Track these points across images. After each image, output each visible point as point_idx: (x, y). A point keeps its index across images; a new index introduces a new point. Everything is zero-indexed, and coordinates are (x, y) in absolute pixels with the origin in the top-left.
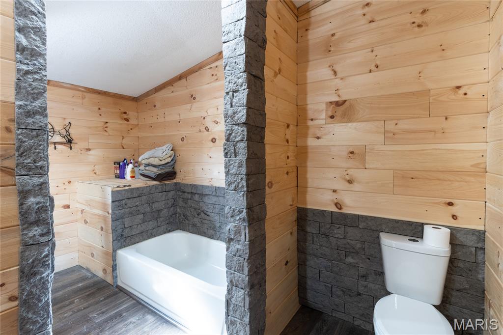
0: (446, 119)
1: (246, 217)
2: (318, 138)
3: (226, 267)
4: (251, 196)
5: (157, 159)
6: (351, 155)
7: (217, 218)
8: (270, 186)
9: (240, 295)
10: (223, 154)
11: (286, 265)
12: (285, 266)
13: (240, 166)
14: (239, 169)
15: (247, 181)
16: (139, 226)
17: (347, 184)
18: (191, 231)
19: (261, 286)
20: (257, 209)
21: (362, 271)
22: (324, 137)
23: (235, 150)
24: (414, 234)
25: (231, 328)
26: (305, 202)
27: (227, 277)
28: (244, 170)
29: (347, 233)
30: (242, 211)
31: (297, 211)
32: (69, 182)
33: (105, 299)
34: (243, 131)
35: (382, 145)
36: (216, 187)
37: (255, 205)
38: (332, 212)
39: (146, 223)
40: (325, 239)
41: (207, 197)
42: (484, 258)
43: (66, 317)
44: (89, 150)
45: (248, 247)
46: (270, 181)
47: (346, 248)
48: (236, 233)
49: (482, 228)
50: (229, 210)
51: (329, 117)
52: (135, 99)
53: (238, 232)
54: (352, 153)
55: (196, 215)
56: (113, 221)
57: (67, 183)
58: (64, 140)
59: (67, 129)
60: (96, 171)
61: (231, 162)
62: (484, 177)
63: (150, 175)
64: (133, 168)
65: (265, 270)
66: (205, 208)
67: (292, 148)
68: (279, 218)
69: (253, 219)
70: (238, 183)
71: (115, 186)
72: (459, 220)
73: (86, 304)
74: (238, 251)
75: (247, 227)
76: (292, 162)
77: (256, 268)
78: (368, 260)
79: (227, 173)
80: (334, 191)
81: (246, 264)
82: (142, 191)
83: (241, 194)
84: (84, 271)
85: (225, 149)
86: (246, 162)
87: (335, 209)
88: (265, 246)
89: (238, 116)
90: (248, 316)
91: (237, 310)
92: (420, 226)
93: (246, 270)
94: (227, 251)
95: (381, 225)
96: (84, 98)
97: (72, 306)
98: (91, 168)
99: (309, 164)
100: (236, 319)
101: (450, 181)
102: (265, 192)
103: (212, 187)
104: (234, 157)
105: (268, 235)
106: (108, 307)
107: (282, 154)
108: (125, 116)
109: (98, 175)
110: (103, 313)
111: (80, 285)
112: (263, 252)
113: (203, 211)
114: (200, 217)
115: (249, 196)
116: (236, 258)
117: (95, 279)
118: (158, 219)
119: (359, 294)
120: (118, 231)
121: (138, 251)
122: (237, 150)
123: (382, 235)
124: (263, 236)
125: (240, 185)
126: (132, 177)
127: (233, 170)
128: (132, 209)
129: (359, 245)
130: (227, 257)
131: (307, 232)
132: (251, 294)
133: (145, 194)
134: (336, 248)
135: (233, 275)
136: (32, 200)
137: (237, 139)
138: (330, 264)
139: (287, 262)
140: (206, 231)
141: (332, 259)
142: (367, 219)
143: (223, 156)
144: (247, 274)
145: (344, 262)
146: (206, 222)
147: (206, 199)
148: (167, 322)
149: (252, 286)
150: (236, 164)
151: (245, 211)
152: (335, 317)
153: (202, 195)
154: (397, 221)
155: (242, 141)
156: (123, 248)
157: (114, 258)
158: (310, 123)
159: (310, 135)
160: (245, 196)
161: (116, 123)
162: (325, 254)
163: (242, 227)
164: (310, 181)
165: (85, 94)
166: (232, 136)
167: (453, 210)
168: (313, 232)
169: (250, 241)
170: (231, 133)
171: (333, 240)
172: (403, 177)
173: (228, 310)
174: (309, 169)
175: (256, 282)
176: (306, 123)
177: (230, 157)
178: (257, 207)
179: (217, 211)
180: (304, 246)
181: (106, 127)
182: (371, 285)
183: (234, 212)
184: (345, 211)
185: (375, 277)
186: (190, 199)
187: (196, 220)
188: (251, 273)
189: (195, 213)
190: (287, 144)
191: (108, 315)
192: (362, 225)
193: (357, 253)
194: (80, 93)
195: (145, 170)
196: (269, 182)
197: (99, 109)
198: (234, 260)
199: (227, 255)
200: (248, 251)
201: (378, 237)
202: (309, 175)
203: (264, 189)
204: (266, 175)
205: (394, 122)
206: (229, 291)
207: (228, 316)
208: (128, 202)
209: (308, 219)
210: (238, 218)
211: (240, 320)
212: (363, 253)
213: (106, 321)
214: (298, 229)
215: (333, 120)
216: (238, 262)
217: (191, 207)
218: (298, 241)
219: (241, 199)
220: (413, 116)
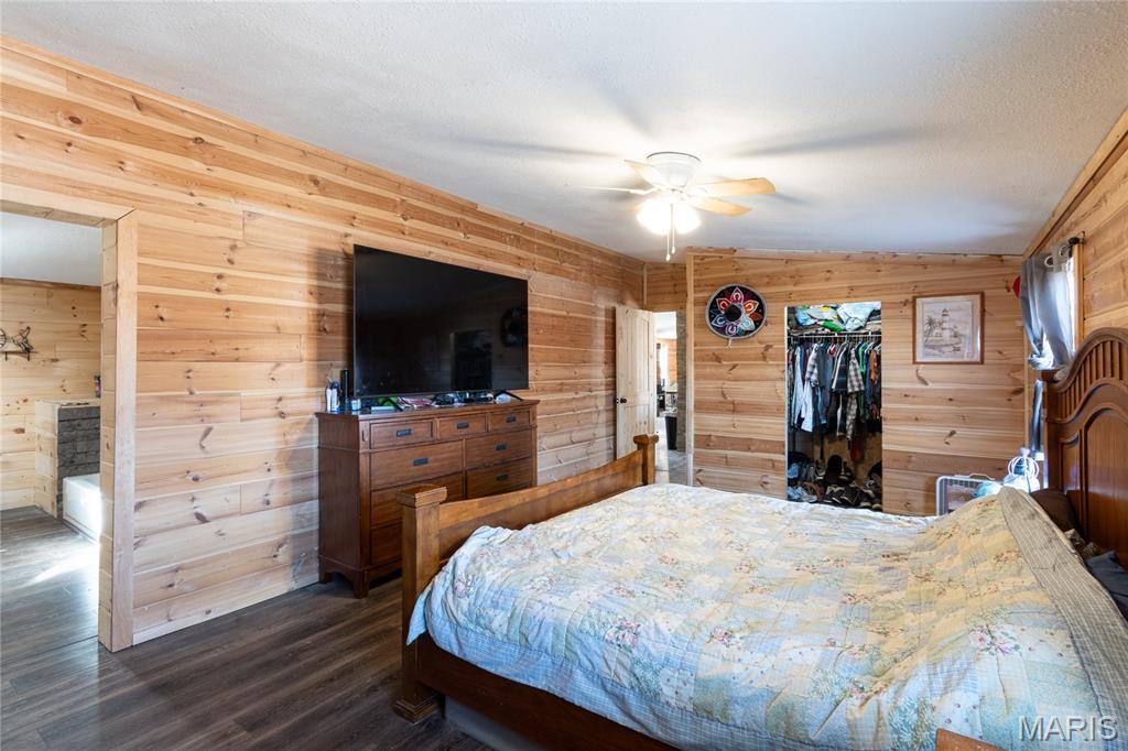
32: (25, 401)
44: (56, 360)
56: (59, 443)
57: (21, 402)
58: (19, 349)
59: (24, 335)
60: (66, 387)
71: (65, 404)
96: (49, 295)
98: (58, 384)
109: (67, 392)
120: (67, 455)
121: (87, 480)
156: (70, 476)
157: (60, 487)
165: (51, 290)
194: (45, 290)
197: (74, 308)
208: (82, 422)
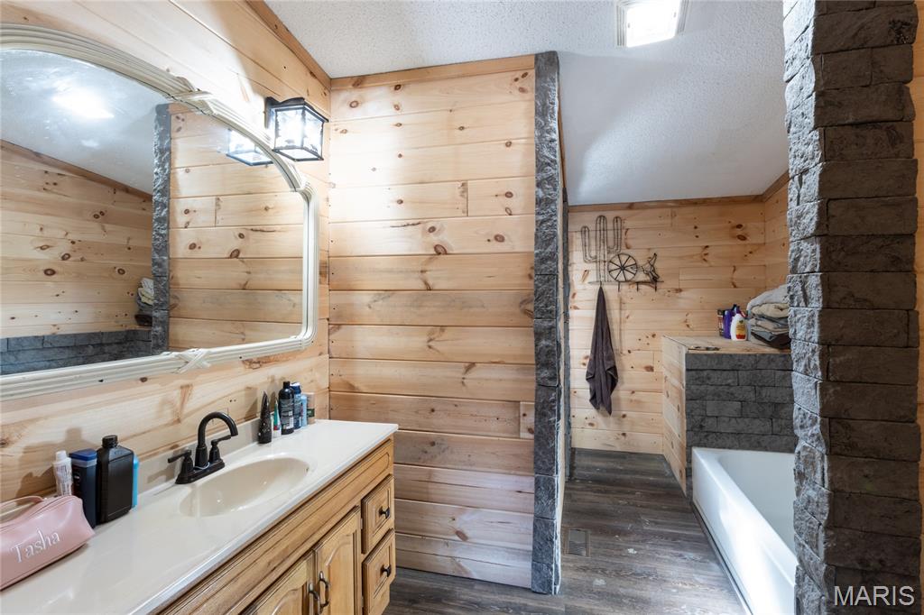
1: (821, 434)
3: (794, 528)
4: (836, 392)
5: (772, 307)
9: (814, 597)
13: (811, 324)
14: (809, 331)
15: (821, 356)
16: (733, 420)
23: (804, 291)
28: (816, 333)
30: (815, 420)
32: (654, 336)
33: (668, 510)
34: (814, 251)
39: (746, 420)
43: (619, 504)
44: (679, 290)
45: (827, 499)
48: (806, 462)
52: (758, 199)
56: (687, 400)
57: (650, 337)
58: (648, 278)
59: (652, 263)
60: (690, 323)
63: (762, 335)
64: (741, 322)
70: (809, 360)
71: (692, 347)
73: (645, 503)
74: (810, 502)
75: (825, 458)
81: (822, 536)
82: (739, 361)
83: (813, 384)
84: (665, 465)
85: (789, 289)
86: (819, 316)
89: (805, 221)
93: (822, 548)
94: (797, 495)
96: (673, 216)
97: (631, 496)
98: (681, 317)
104: (804, 305)
106: (664, 521)
108: (739, 232)
109: (692, 330)
110: (656, 523)
111: (651, 478)
115: (831, 391)
116: (806, 515)
117: (671, 481)
118: (774, 420)
120: (696, 417)
121: (721, 462)
122: (807, 291)
125: (812, 365)
126: (739, 337)
127: (801, 333)
128: (720, 388)
130: (796, 508)
133: (745, 367)
135: (802, 548)
136: (544, 342)
137: (807, 269)
144: (823, 558)
150: (806, 320)
151: (819, 420)
155: (813, 271)
156: (702, 446)
157: (689, 457)
160: (818, 388)
161: (723, 246)
163: (818, 454)
165: (675, 210)
166: (799, 264)
169: (830, 489)
170: (799, 257)
181: (706, 254)
183: (805, 418)
188: (837, 563)
191: (661, 530)
194: (669, 210)
195: (757, 325)
197: (696, 228)
198: (804, 519)
199: (795, 502)
200: (826, 509)
206: (799, 581)
208: (712, 374)
210: (810, 433)
213: (654, 534)
219: (813, 393)
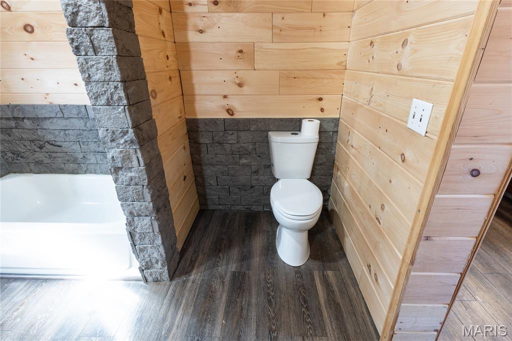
0: (324, 15)
1: (134, 137)
2: (201, 32)
3: (120, 201)
4: (134, 110)
6: (239, 54)
7: (76, 147)
8: (154, 96)
9: (146, 223)
10: (71, 49)
11: (184, 180)
12: (184, 182)
13: (108, 68)
14: (107, 73)
15: (125, 89)
17: (237, 87)
18: (36, 171)
19: (166, 207)
20: (145, 126)
21: (254, 168)
22: (208, 30)
23: (92, 42)
24: (294, 128)
25: (141, 255)
26: (194, 112)
27: (124, 211)
28: (116, 75)
29: (240, 137)
30: (127, 132)
31: (187, 123)
34: (99, 9)
35: (269, 42)
36: (59, 105)
37: (142, 121)
38: (224, 119)
40: (219, 147)
41: (48, 122)
42: (337, 138)
45: (144, 172)
46: (153, 89)
47: (239, 152)
48: (123, 160)
49: (337, 116)
50: (105, 133)
51: (212, 2)
53: (127, 158)
54: (241, 51)
55: (38, 149)
61: (90, 63)
62: (343, 73)
65: (167, 190)
66: (50, 137)
67: (170, 45)
68: (170, 134)
69: (144, 139)
70: (112, 94)
72: (325, 112)
74: (132, 179)
75: (138, 151)
76: (173, 64)
77: (159, 191)
78: (259, 158)
79: (88, 81)
80: (225, 97)
81: (146, 191)
83: (120, 110)
85: (72, 40)
86: (117, 61)
87: (227, 116)
88: (163, 167)
90: (160, 238)
91: (145, 237)
92: (299, 121)
93: (148, 197)
94: (115, 182)
95: (268, 125)
99: (194, 66)
100: (145, 246)
101: (322, 78)
102: (150, 105)
103: (51, 106)
105: (163, 154)
107: (160, 52)
112: (162, 173)
113: (48, 142)
114: (44, 150)
115: (133, 111)
116: (130, 188)
119: (252, 187)
122: (95, 42)
123: (270, 133)
124: (159, 157)
125: (116, 97)
127: (98, 76)
129: (251, 147)
130: (118, 190)
131: (199, 144)
132: (159, 218)
134: (231, 153)
135: (131, 206)
137: (91, 24)
138: (226, 169)
139: (185, 177)
140: (63, 166)
141: (227, 164)
142: (257, 121)
143: (72, 54)
144: (150, 200)
145: (238, 164)
146: (59, 155)
147: (47, 124)
148: (46, 280)
149: (157, 210)
150: (101, 65)
151: (131, 131)
152: (234, 210)
153: (36, 120)
154: (282, 120)
155: (101, 26)
158: (188, 9)
159: (190, 27)
160: (127, 111)
162: (221, 161)
163: (132, 151)
164: (197, 87)
166: (79, 18)
167: (322, 104)
168: (207, 142)
169: (146, 165)
170: (77, 12)
171: (227, 147)
172: (287, 77)
173: (133, 241)
174: (194, 73)
175: (161, 204)
176: (183, 9)
177: (86, 55)
178: (146, 123)
179: (73, 138)
180: (198, 158)
182: (261, 177)
183: (114, 134)
184: (236, 116)
185: (264, 170)
186: (16, 128)
187: (40, 156)
188: (154, 198)
189: (35, 147)
190: (164, 39)
192: (253, 128)
193: (250, 153)
196: (152, 91)
198: (129, 191)
199: (116, 187)
200: (145, 176)
201: (267, 136)
202: (195, 80)
203: (149, 100)
204: (147, 81)
205: (281, 15)
206: (130, 224)
207: (135, 246)
209: (200, 130)
210: (122, 141)
211: (151, 244)
212: (255, 153)
214: (190, 143)
215: (217, 7)
216: (135, 191)
217: (22, 139)
218: (192, 154)
219: (121, 116)
220: (297, 9)
